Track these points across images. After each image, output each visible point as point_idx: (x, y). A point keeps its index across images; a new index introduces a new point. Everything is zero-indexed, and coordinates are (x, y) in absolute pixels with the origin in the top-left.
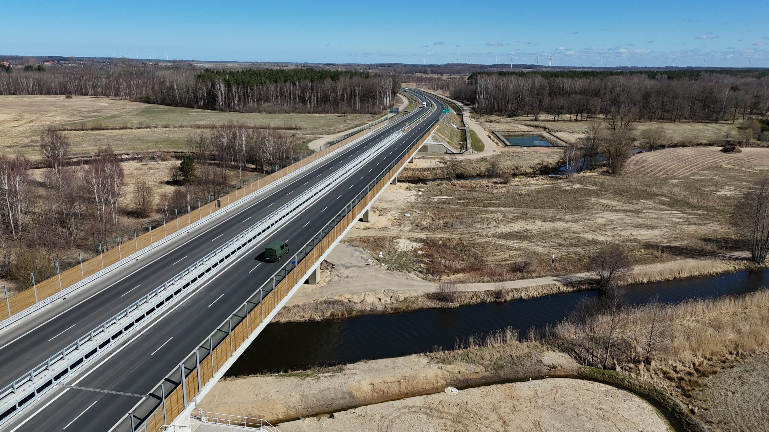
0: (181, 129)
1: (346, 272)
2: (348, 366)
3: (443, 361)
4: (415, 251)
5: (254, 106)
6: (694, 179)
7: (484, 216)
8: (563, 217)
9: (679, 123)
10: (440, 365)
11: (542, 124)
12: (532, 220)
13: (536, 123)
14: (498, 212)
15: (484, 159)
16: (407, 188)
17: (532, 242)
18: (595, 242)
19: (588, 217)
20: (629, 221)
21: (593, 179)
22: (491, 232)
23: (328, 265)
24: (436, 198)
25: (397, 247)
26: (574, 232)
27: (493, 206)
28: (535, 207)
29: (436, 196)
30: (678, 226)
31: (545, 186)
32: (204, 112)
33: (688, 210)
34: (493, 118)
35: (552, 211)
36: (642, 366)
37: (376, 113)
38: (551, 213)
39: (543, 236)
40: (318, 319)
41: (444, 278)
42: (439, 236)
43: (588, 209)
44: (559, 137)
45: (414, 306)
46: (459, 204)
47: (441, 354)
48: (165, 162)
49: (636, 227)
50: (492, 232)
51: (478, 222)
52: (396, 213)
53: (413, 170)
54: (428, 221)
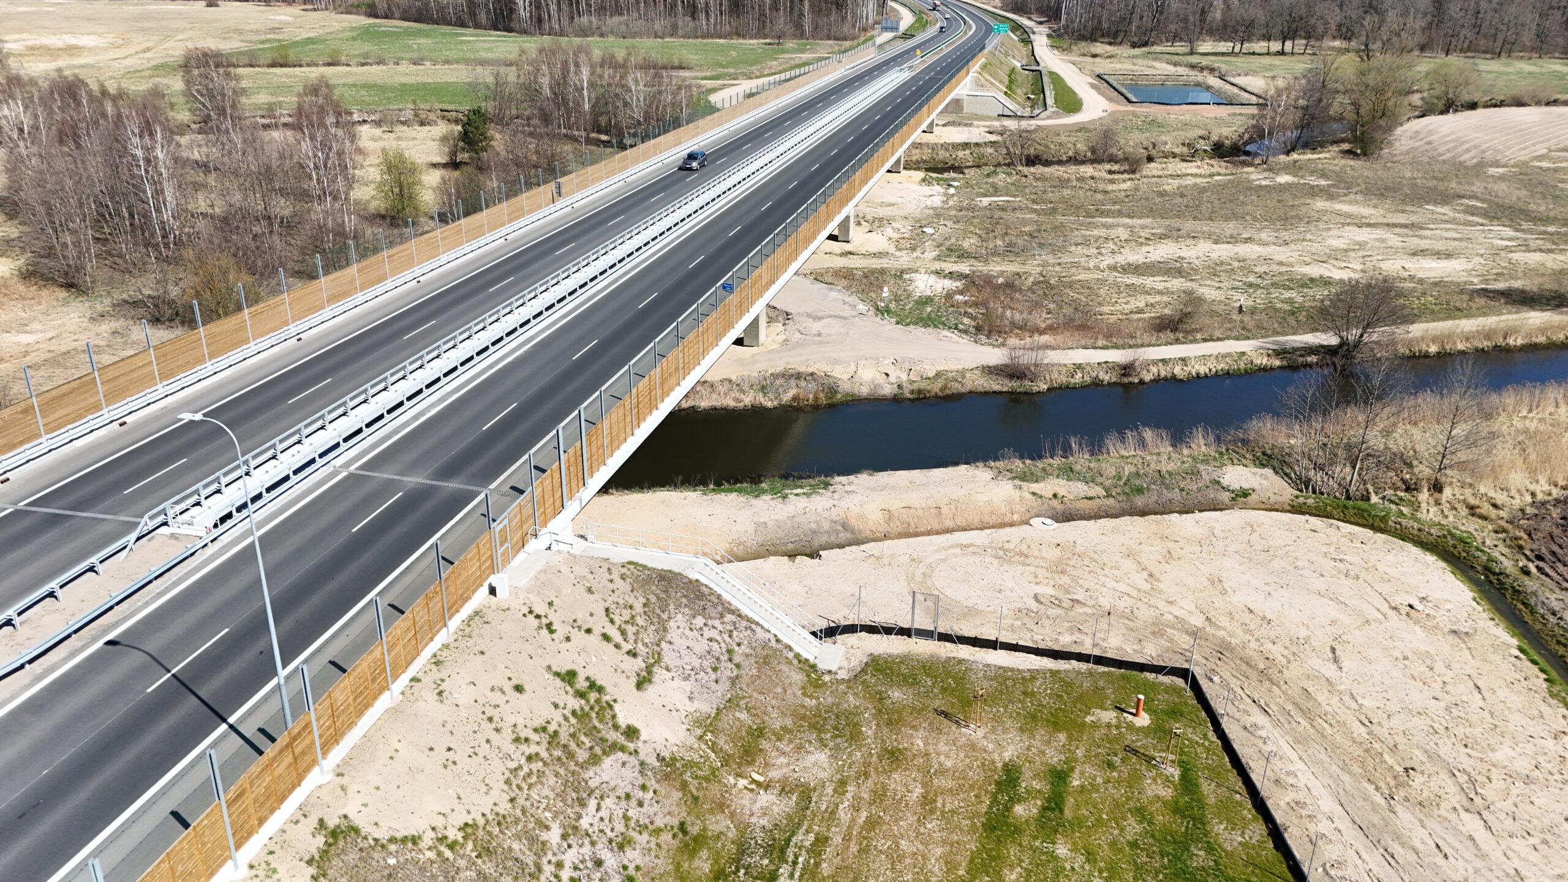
0: (446, 66)
1: (816, 326)
2: (838, 479)
3: (1023, 477)
4: (949, 296)
5: (591, 22)
6: (1541, 168)
7: (1088, 233)
8: (1256, 237)
9: (1509, 60)
10: (1017, 482)
11: (1205, 61)
12: (1190, 241)
13: (1194, 59)
14: (1118, 225)
15: (1082, 128)
16: (924, 180)
17: (1192, 280)
18: (1326, 282)
19: (1309, 236)
20: (1400, 245)
21: (1320, 166)
22: (1106, 263)
23: (778, 315)
24: (986, 201)
25: (911, 288)
26: (1281, 264)
27: (1107, 216)
28: (1195, 218)
29: (986, 196)
30: (1503, 254)
31: (1217, 178)
32: (490, 36)
33: (1525, 226)
34: (1099, 48)
35: (1232, 225)
36: (1424, 496)
37: (845, 39)
38: (1230, 228)
39: (1215, 269)
40: (769, 404)
41: (1013, 341)
42: (999, 268)
43: (1308, 222)
44: (1243, 86)
45: (956, 388)
46: (1035, 211)
47: (1018, 464)
48: (427, 128)
49: (1414, 254)
50: (1109, 261)
51: (1077, 245)
52: (906, 229)
53: (933, 147)
54: (972, 241)
